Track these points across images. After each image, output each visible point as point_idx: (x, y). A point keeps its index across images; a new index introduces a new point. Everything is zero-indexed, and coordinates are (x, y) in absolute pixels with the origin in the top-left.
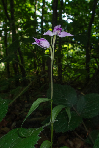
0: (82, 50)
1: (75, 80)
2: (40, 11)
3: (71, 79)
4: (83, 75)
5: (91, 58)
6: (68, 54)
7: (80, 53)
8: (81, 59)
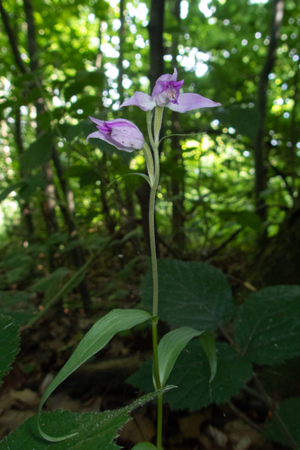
0: (242, 155)
1: (224, 245)
2: (114, 46)
3: (211, 241)
4: (248, 229)
5: (269, 175)
6: (200, 167)
7: (237, 163)
8: (240, 179)
